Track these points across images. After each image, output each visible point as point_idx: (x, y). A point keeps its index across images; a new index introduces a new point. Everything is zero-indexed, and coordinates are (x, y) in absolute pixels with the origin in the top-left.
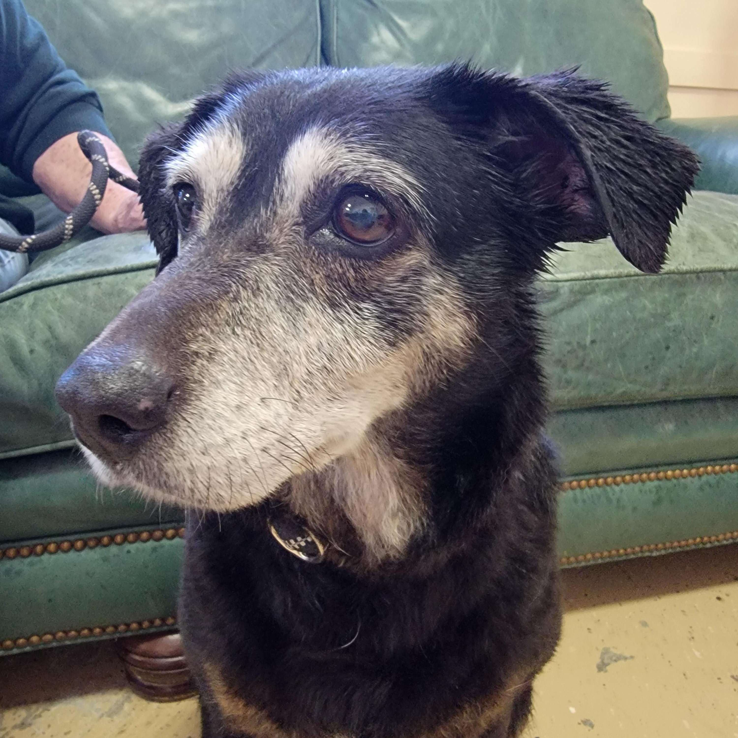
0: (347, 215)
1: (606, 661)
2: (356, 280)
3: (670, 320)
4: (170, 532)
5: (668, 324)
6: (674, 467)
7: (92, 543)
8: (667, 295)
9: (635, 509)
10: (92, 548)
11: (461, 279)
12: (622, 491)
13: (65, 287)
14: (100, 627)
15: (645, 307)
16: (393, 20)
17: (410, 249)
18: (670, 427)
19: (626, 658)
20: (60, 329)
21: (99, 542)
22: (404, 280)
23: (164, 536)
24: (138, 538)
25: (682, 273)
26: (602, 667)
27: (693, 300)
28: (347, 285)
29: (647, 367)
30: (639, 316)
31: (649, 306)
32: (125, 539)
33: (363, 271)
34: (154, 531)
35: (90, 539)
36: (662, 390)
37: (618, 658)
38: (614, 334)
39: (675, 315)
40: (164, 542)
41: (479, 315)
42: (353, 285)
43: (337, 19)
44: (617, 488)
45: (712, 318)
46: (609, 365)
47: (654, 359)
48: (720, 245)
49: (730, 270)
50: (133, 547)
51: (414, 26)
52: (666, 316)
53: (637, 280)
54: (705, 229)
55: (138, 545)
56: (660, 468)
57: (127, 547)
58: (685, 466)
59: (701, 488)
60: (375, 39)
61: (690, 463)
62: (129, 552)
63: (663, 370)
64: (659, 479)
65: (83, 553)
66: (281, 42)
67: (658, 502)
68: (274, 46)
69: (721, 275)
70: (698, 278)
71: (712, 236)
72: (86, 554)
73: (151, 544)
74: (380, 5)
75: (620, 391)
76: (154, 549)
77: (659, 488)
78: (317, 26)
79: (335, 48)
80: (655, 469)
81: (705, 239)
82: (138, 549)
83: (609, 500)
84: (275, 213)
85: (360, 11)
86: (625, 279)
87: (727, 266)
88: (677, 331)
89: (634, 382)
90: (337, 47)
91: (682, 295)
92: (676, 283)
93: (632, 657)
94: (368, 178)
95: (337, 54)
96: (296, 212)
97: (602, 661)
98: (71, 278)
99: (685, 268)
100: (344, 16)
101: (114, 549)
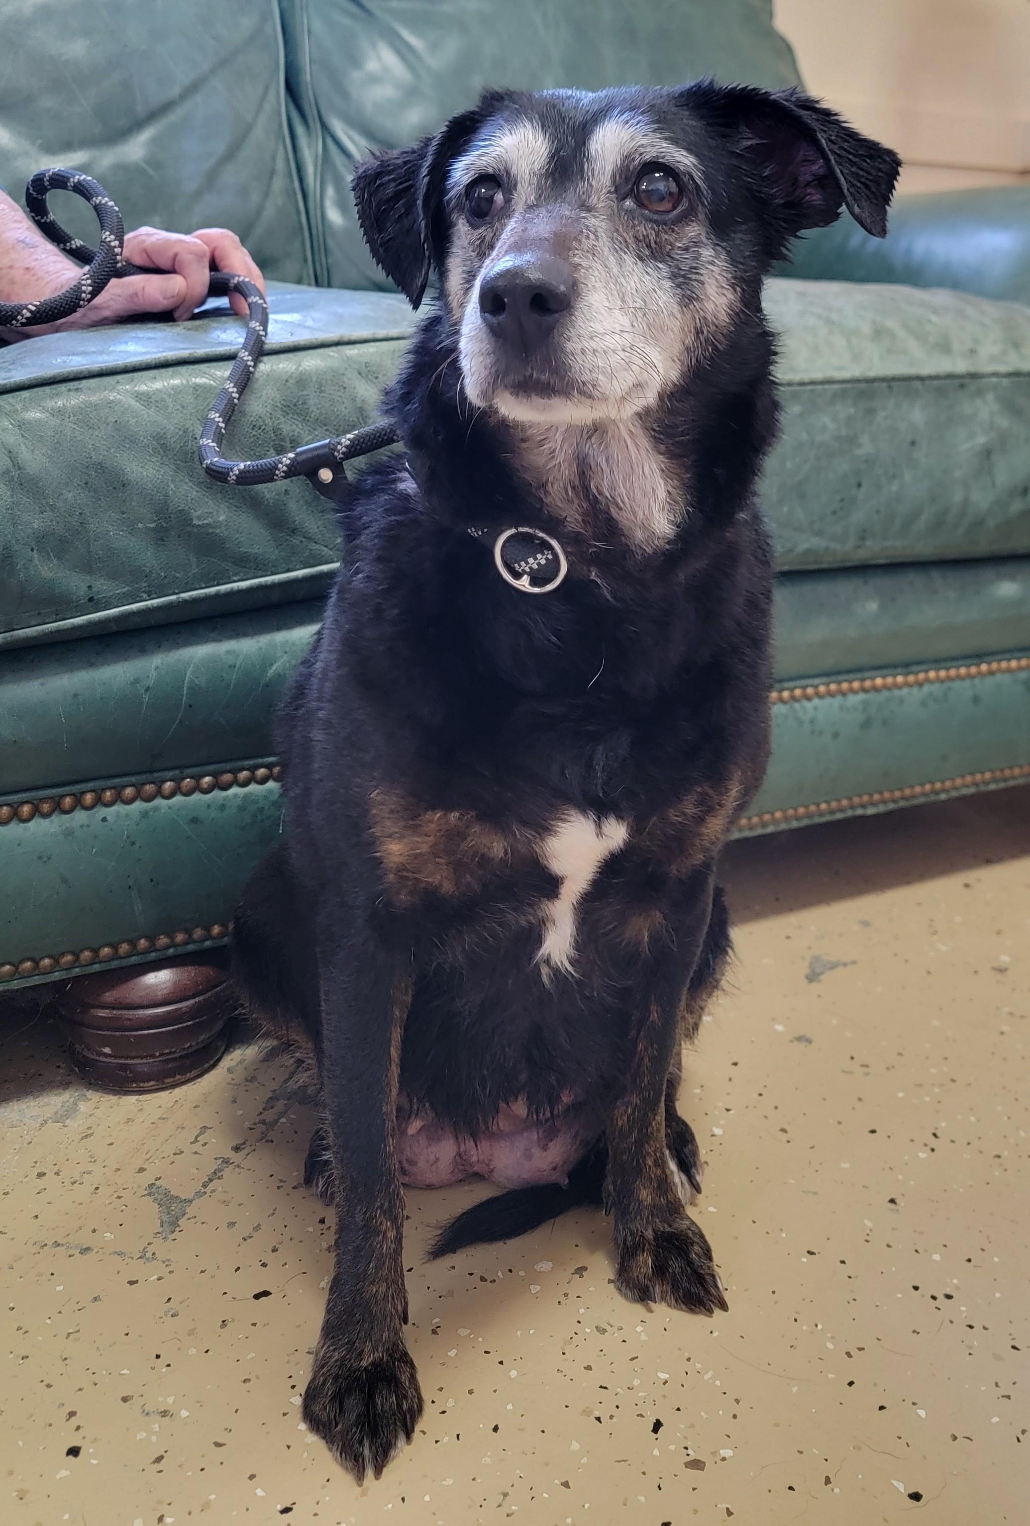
0: (644, 191)
1: (818, 970)
2: (656, 242)
3: (859, 446)
4: (168, 785)
5: (859, 452)
6: (885, 672)
7: (46, 807)
8: (852, 411)
9: (836, 735)
10: (46, 816)
11: (728, 252)
12: (816, 709)
13: (25, 394)
14: (50, 957)
15: (824, 429)
16: (399, 37)
17: (692, 221)
18: (873, 606)
19: (845, 965)
20: (25, 454)
21: (58, 808)
22: (686, 249)
23: (159, 793)
24: (118, 798)
25: (870, 381)
26: (812, 977)
27: (886, 418)
28: (649, 246)
29: (834, 513)
30: (819, 438)
31: (831, 426)
32: (99, 801)
33: (662, 235)
34: (144, 784)
35: (42, 800)
36: (858, 547)
37: (833, 966)
38: (789, 464)
39: (865, 439)
40: (159, 802)
41: (743, 289)
42: (653, 245)
43: (309, 32)
44: (808, 705)
45: (913, 443)
46: (785, 509)
47: (842, 500)
48: (913, 345)
49: (931, 378)
50: (111, 812)
51: (434, 47)
52: (852, 441)
53: (812, 391)
54: (891, 323)
55: (119, 808)
56: (867, 674)
57: (102, 812)
58: (900, 670)
59: (923, 703)
60: (372, 65)
61: (906, 666)
62: (104, 820)
63: (857, 517)
64: (864, 690)
65: (31, 824)
66: (223, 63)
67: (866, 724)
68: (213, 71)
69: (918, 384)
70: (890, 387)
71: (901, 333)
72: (37, 826)
73: (138, 806)
74: (376, 11)
75: (803, 546)
76: (145, 814)
77: (866, 705)
78: (276, 39)
79: (308, 77)
80: (859, 676)
81: (893, 337)
82: (118, 815)
83: (800, 722)
84: (591, 186)
85: (346, 21)
86: (797, 388)
87: (926, 371)
88: (869, 461)
89: (819, 534)
90: (311, 75)
91: (871, 411)
92: (862, 394)
93: (854, 962)
94: (663, 158)
95: (312, 85)
96: (608, 184)
97: (813, 971)
98: (34, 382)
99: (872, 374)
100: (318, 26)
101: (80, 816)
